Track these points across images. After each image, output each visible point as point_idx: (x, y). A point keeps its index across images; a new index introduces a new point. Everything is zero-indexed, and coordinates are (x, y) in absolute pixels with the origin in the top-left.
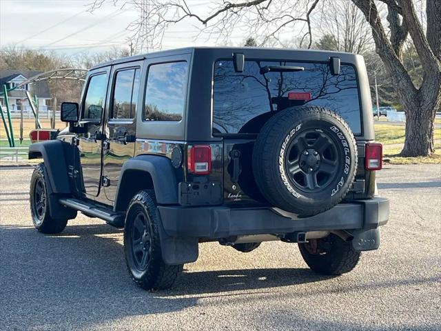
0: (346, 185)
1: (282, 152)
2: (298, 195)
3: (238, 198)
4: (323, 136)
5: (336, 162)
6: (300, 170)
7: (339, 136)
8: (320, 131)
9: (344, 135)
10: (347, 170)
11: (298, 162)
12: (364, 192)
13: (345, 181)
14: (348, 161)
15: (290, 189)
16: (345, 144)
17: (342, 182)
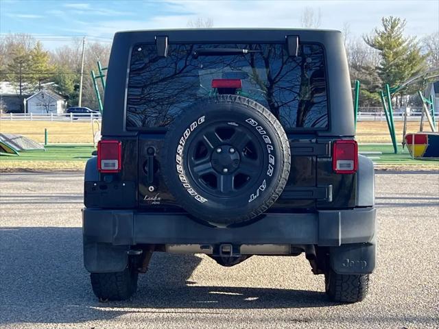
0: (271, 189)
1: (180, 149)
2: (203, 200)
3: (156, 201)
4: (240, 130)
5: (257, 162)
6: (212, 170)
7: (259, 130)
8: (234, 124)
9: (265, 129)
10: (271, 171)
11: (210, 160)
12: (331, 200)
13: (268, 184)
14: (272, 161)
15: (191, 191)
16: (268, 140)
17: (264, 186)
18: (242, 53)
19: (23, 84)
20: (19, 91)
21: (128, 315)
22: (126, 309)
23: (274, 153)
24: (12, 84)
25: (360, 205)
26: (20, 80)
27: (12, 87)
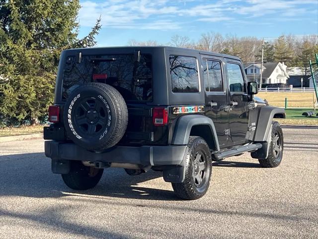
1: (70, 111)
2: (80, 137)
4: (97, 101)
6: (86, 122)
7: (104, 102)
8: (94, 98)
9: (106, 101)
11: (86, 117)
12: (153, 140)
13: (108, 130)
14: (110, 118)
15: (75, 133)
16: (108, 107)
17: (106, 131)
18: (112, 60)
19: (307, 68)
20: (304, 73)
21: (71, 197)
22: (71, 194)
23: (111, 113)
24: (300, 69)
25: (175, 144)
26: (305, 65)
27: (301, 70)
